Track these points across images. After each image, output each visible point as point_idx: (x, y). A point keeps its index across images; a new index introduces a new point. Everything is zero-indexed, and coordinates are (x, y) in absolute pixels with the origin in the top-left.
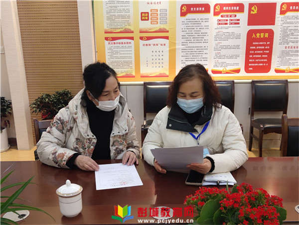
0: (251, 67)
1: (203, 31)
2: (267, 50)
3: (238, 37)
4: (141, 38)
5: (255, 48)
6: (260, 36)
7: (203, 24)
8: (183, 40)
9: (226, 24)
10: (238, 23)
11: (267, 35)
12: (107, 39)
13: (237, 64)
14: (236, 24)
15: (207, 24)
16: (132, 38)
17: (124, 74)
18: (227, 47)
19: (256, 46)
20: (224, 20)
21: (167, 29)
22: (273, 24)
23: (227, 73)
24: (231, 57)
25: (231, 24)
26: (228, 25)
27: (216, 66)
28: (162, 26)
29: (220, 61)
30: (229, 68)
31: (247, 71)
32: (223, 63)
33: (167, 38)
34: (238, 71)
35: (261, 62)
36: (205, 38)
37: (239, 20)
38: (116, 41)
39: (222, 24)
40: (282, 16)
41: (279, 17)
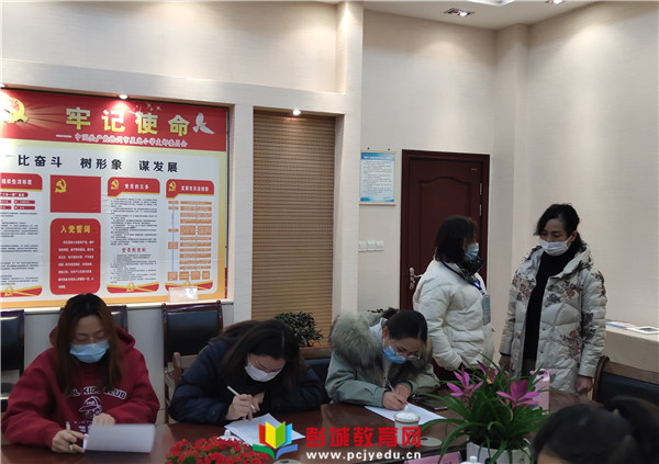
0: (62, 283)
2: (90, 253)
3: (34, 231)
5: (67, 250)
6: (75, 230)
9: (9, 208)
10: (33, 208)
11: (88, 229)
13: (35, 279)
14: (27, 208)
20: (4, 202)
22: (98, 210)
23: (15, 295)
24: (22, 266)
25: (19, 208)
26: (13, 211)
30: (19, 287)
31: (55, 290)
32: (5, 277)
34: (37, 292)
35: (81, 275)
37: (33, 202)
40: (112, 199)
41: (106, 201)
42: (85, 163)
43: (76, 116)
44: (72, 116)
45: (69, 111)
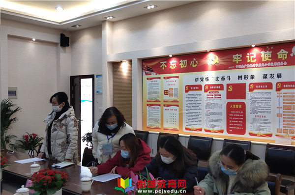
0: (231, 129)
1: (198, 102)
2: (241, 117)
3: (221, 107)
4: (164, 105)
6: (236, 107)
7: (198, 97)
8: (187, 108)
9: (213, 98)
10: (220, 98)
11: (240, 106)
12: (148, 105)
13: (221, 126)
14: (218, 98)
15: (200, 97)
16: (160, 105)
17: (155, 127)
18: (214, 114)
19: (233, 114)
20: (211, 95)
21: (178, 100)
22: (244, 98)
23: (215, 132)
24: (217, 121)
25: (216, 98)
26: (214, 99)
27: (207, 126)
28: (175, 99)
29: (210, 123)
30: (216, 129)
31: (228, 132)
32: (212, 125)
33: (178, 106)
34: (222, 132)
35: (238, 126)
36: (200, 106)
37: (220, 95)
38: (152, 107)
39: (210, 98)
40: (251, 93)
41: (248, 94)
42: (240, 77)
43: (237, 58)
44: (235, 58)
45: (234, 56)
